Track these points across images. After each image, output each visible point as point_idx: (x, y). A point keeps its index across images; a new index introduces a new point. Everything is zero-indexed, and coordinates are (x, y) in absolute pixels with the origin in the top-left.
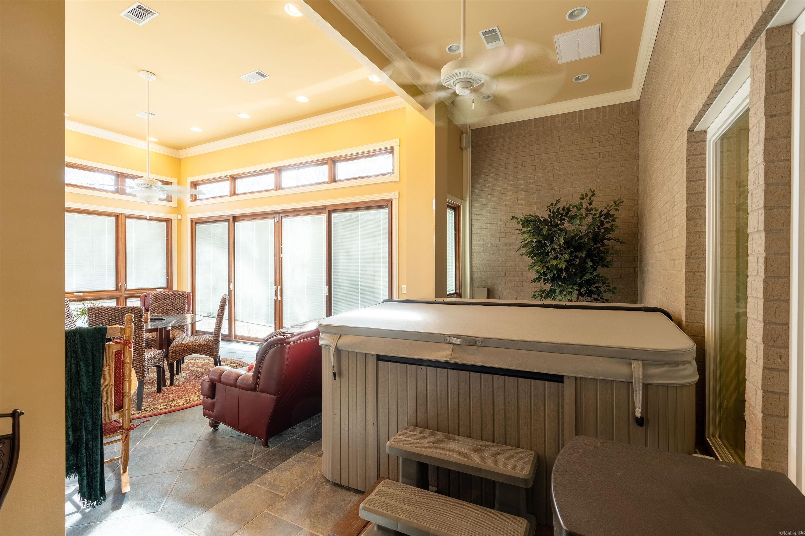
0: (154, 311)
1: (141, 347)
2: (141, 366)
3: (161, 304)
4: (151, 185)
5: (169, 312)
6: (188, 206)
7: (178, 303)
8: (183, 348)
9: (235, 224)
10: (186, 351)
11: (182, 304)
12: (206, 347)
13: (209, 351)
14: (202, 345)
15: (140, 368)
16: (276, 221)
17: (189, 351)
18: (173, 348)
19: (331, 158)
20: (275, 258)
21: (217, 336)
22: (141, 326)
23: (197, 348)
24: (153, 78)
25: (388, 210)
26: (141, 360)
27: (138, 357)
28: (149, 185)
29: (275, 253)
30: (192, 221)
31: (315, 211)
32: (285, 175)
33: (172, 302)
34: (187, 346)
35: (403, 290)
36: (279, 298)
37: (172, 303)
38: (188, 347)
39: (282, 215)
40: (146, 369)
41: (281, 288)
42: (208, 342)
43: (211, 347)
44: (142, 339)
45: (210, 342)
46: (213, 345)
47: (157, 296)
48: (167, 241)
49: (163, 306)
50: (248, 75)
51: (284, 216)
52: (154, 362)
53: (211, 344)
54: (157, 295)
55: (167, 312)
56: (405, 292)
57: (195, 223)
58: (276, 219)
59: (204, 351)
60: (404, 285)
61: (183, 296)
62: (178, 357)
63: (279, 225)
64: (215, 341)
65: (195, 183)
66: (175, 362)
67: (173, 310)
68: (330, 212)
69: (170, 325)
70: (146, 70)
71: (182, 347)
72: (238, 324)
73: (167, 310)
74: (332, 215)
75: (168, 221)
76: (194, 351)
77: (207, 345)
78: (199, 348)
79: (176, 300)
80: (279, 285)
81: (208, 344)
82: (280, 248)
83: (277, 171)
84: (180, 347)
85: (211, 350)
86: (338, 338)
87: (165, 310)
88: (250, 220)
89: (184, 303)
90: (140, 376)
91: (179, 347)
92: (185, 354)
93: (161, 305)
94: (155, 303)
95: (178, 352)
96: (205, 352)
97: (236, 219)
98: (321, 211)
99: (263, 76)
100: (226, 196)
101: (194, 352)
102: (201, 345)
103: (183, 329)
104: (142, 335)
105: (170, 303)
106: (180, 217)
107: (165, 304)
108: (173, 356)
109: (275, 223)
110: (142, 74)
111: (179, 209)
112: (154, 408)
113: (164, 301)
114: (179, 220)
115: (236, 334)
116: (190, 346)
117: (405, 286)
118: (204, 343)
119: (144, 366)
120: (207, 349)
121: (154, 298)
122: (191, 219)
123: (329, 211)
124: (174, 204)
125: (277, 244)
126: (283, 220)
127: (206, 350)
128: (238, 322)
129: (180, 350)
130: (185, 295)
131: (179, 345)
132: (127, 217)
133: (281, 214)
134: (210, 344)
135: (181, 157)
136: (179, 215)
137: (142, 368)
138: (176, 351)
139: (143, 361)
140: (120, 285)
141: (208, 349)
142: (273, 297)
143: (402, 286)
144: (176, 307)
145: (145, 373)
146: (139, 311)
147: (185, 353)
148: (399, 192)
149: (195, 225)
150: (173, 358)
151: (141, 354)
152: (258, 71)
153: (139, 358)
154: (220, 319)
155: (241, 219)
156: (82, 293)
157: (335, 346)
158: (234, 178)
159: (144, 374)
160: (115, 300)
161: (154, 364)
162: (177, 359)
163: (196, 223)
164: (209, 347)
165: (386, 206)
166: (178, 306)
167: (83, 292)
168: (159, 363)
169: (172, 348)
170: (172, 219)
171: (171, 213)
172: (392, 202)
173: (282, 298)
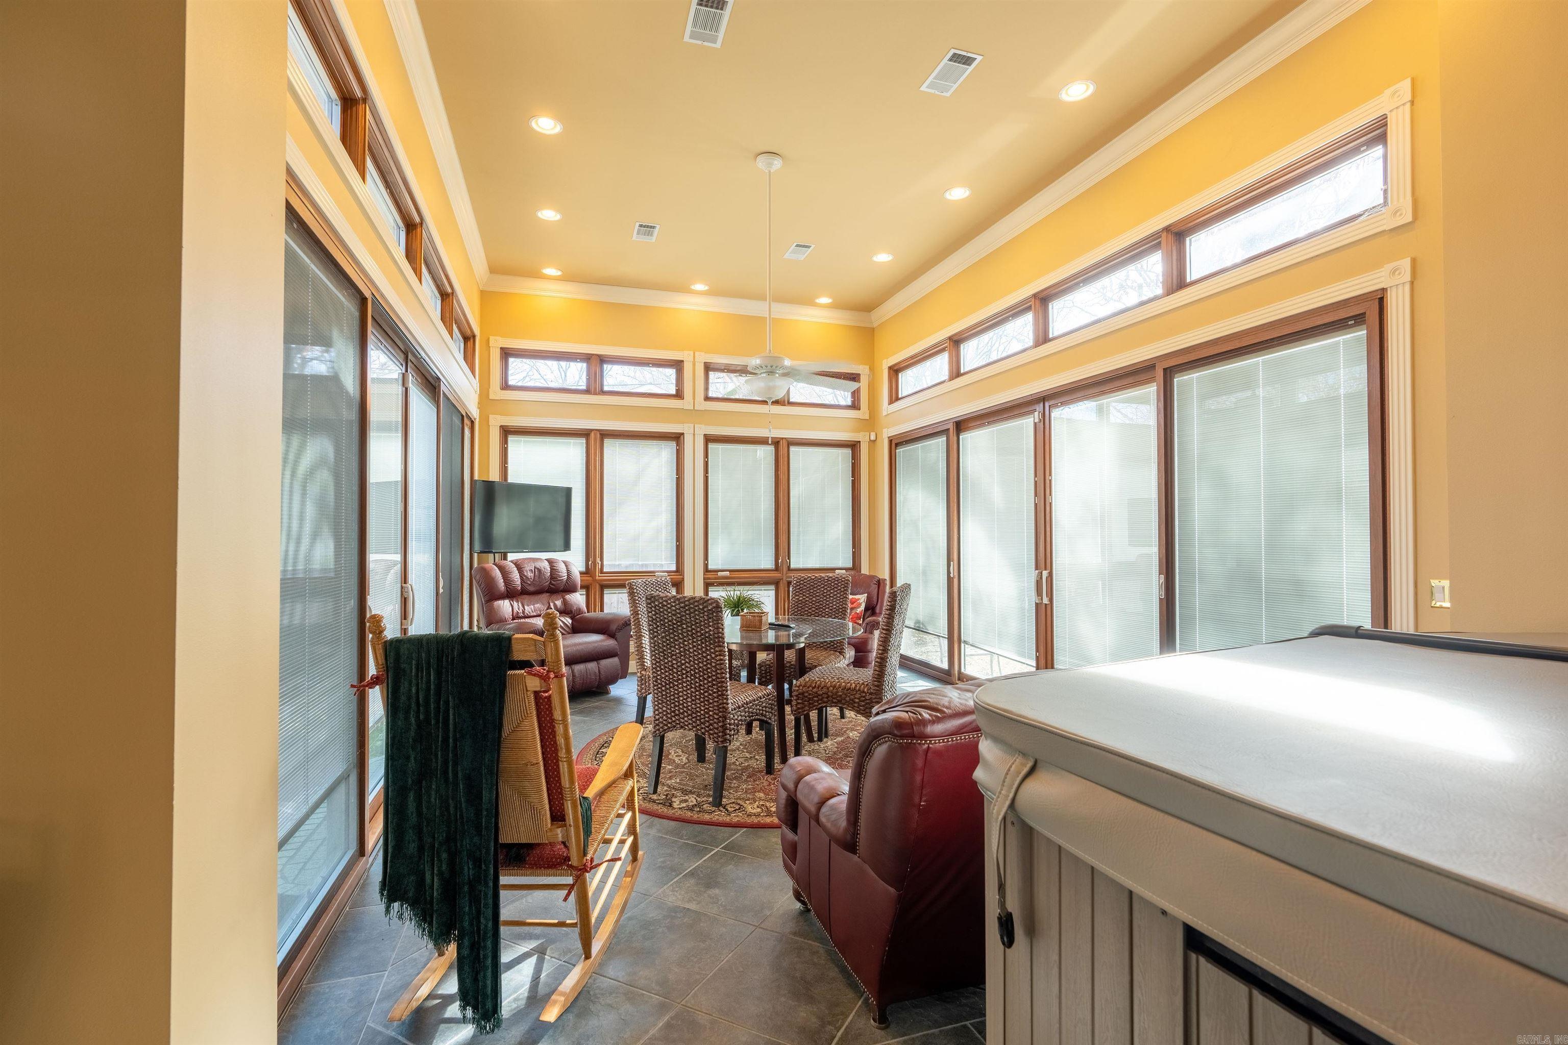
0: (796, 610)
1: (719, 678)
2: (720, 717)
3: (807, 597)
4: (771, 367)
5: (820, 613)
6: (885, 413)
7: (835, 597)
8: (815, 690)
9: (961, 437)
10: (820, 697)
11: (841, 600)
12: (858, 696)
13: (863, 706)
14: (850, 688)
15: (720, 722)
16: (1037, 420)
17: (827, 698)
18: (799, 687)
19: (1170, 226)
20: (1036, 505)
21: (878, 675)
22: (719, 637)
23: (841, 696)
24: (777, 163)
25: (1365, 332)
26: (720, 704)
27: (715, 697)
28: (769, 367)
29: (1036, 495)
30: (891, 441)
31: (1130, 380)
32: (1056, 308)
33: (825, 594)
34: (822, 688)
35: (1437, 595)
36: (1046, 600)
37: (825, 596)
38: (825, 690)
39: (1052, 402)
40: (730, 724)
41: (1050, 575)
42: (863, 684)
43: (867, 697)
44: (721, 664)
45: (867, 685)
46: (871, 694)
47: (802, 582)
48: (853, 482)
49: (810, 601)
50: (934, 74)
51: (1056, 406)
52: (752, 713)
53: (868, 690)
54: (802, 579)
55: (816, 613)
56: (1447, 604)
57: (896, 443)
58: (1036, 413)
59: (855, 703)
60: (1440, 577)
61: (843, 583)
62: (807, 708)
63: (1044, 428)
64: (876, 686)
65: (895, 368)
66: (802, 717)
67: (827, 610)
68: (1169, 374)
69: (802, 639)
70: (766, 151)
71: (813, 688)
72: (967, 650)
73: (817, 609)
74: (1175, 380)
75: (854, 446)
76: (834, 701)
77: (859, 690)
78: (844, 696)
79: (832, 591)
80: (1045, 570)
81: (862, 690)
82: (1048, 482)
83: (1038, 302)
84: (811, 688)
85: (867, 704)
86: (1026, 770)
87: (814, 609)
88: (987, 425)
89: (845, 597)
90: (719, 736)
91: (808, 687)
92: (820, 704)
93: (807, 599)
94: (797, 594)
95: (807, 696)
96: (856, 705)
97: (961, 426)
98: (1143, 377)
99: (968, 61)
100: (943, 382)
101: (835, 703)
102: (848, 690)
103: (841, 649)
104: (720, 655)
105: (822, 596)
106: (873, 438)
107: (814, 597)
108: (799, 703)
109: (1035, 424)
110: (761, 162)
111: (871, 423)
112: (739, 809)
113: (812, 591)
114: (873, 442)
115: (963, 670)
116: (828, 689)
117: (1446, 583)
118: (854, 685)
119: (725, 718)
120: (859, 699)
121: (798, 586)
122: (889, 437)
123: (1165, 370)
124: (863, 414)
125: (1040, 472)
126: (1053, 415)
127: (858, 703)
128: (966, 646)
129: (810, 694)
130: (846, 582)
131: (808, 684)
132: (791, 443)
133: (1048, 400)
134: (866, 690)
135: (875, 325)
136: (872, 433)
137: (723, 722)
138: (803, 694)
139: (724, 707)
140: (780, 561)
141: (861, 701)
142: (1031, 598)
143: (1434, 583)
144: (831, 605)
145: (728, 732)
146: (714, 607)
147: (820, 702)
148: (1414, 262)
149: (896, 449)
150: (799, 708)
151: (720, 693)
152: (953, 51)
153: (718, 701)
154: (885, 637)
155: (970, 425)
156: (728, 573)
157: (1008, 803)
158: (956, 342)
159: (726, 735)
160: (773, 587)
161: (752, 716)
162: (805, 711)
163: (897, 445)
164: (864, 697)
165: (1359, 320)
166: (834, 603)
167: (730, 571)
168: (765, 716)
169: (797, 688)
170: (860, 442)
171: (858, 430)
172: (1381, 301)
173: (1051, 600)
